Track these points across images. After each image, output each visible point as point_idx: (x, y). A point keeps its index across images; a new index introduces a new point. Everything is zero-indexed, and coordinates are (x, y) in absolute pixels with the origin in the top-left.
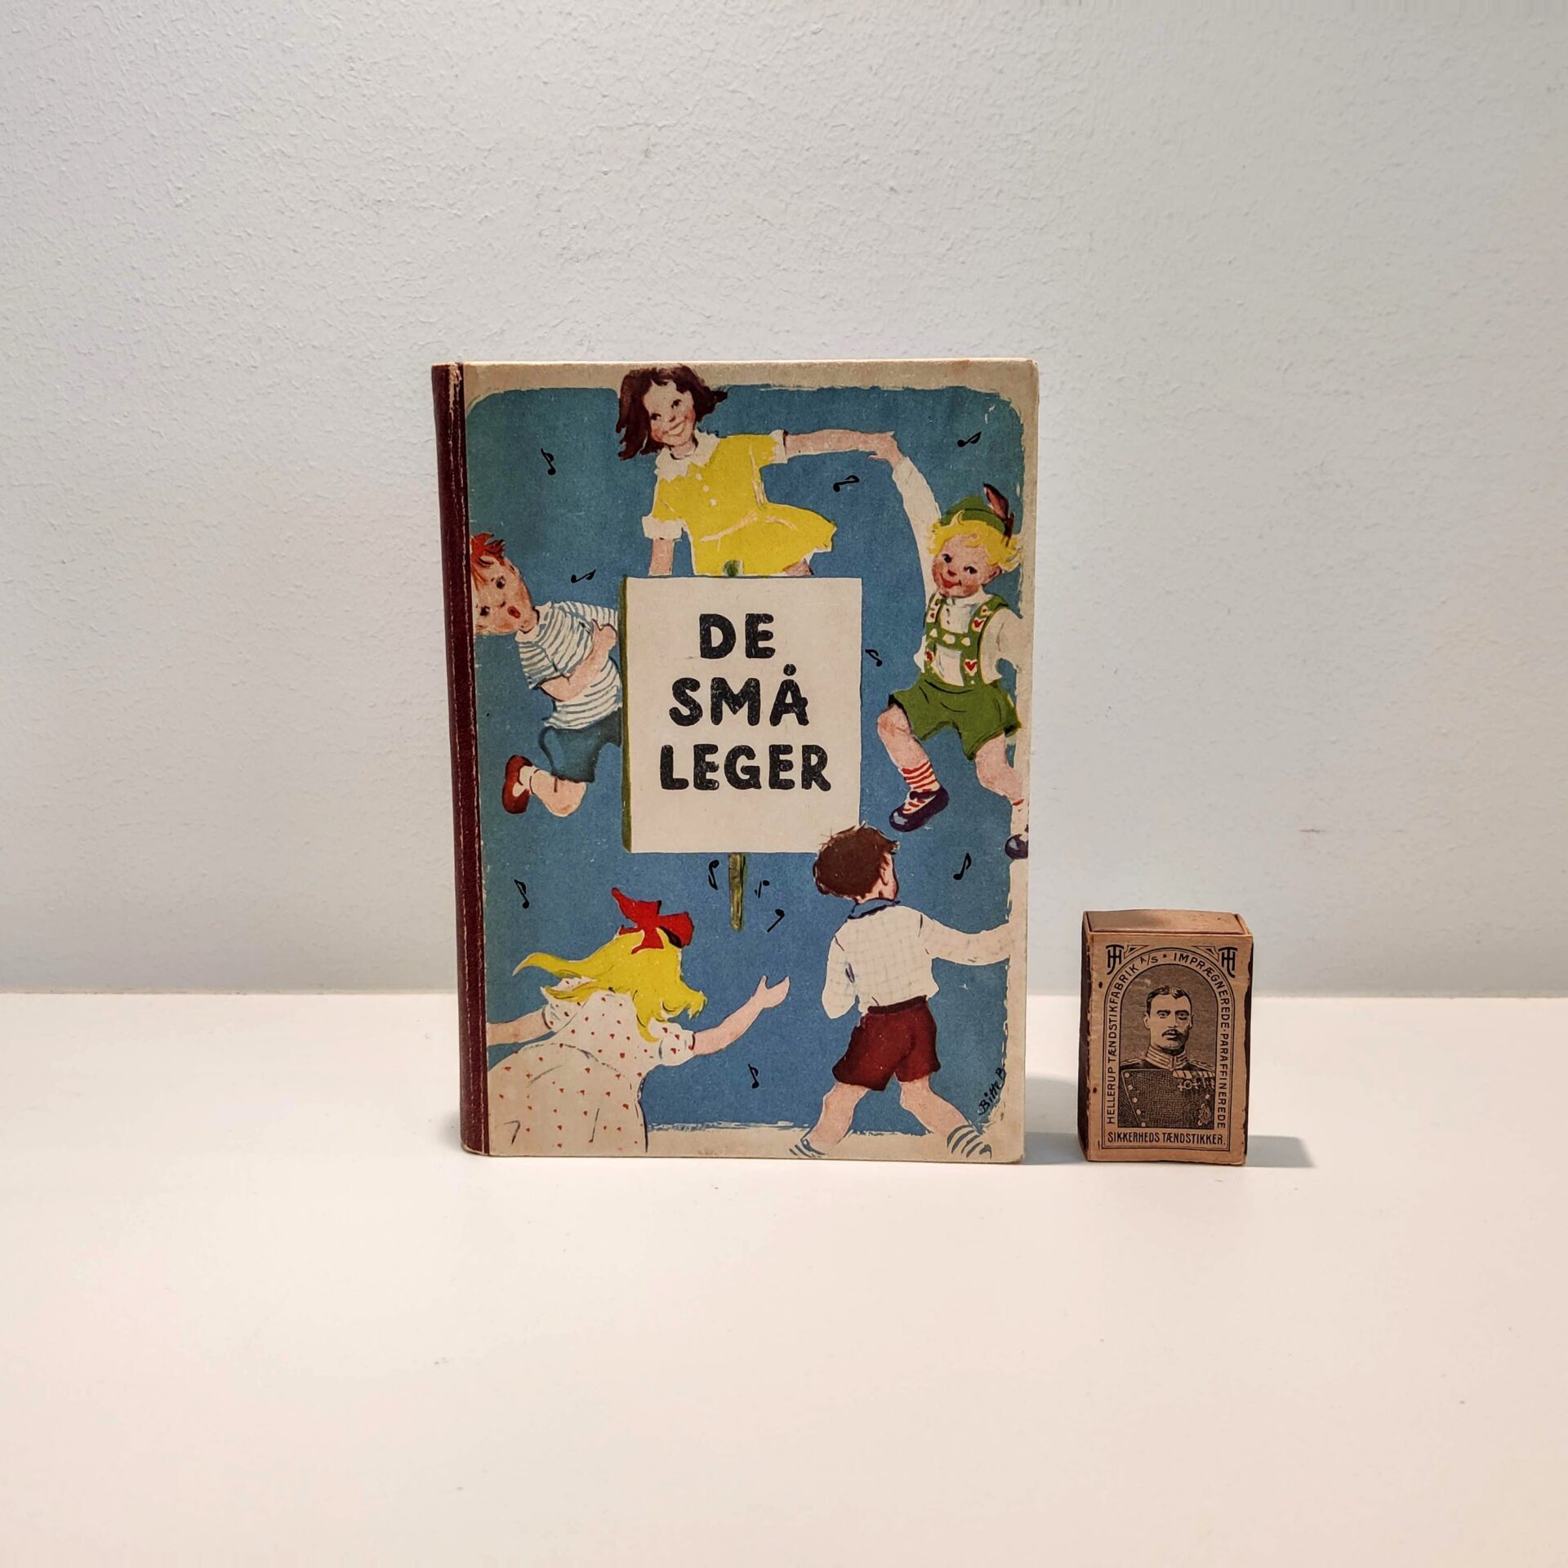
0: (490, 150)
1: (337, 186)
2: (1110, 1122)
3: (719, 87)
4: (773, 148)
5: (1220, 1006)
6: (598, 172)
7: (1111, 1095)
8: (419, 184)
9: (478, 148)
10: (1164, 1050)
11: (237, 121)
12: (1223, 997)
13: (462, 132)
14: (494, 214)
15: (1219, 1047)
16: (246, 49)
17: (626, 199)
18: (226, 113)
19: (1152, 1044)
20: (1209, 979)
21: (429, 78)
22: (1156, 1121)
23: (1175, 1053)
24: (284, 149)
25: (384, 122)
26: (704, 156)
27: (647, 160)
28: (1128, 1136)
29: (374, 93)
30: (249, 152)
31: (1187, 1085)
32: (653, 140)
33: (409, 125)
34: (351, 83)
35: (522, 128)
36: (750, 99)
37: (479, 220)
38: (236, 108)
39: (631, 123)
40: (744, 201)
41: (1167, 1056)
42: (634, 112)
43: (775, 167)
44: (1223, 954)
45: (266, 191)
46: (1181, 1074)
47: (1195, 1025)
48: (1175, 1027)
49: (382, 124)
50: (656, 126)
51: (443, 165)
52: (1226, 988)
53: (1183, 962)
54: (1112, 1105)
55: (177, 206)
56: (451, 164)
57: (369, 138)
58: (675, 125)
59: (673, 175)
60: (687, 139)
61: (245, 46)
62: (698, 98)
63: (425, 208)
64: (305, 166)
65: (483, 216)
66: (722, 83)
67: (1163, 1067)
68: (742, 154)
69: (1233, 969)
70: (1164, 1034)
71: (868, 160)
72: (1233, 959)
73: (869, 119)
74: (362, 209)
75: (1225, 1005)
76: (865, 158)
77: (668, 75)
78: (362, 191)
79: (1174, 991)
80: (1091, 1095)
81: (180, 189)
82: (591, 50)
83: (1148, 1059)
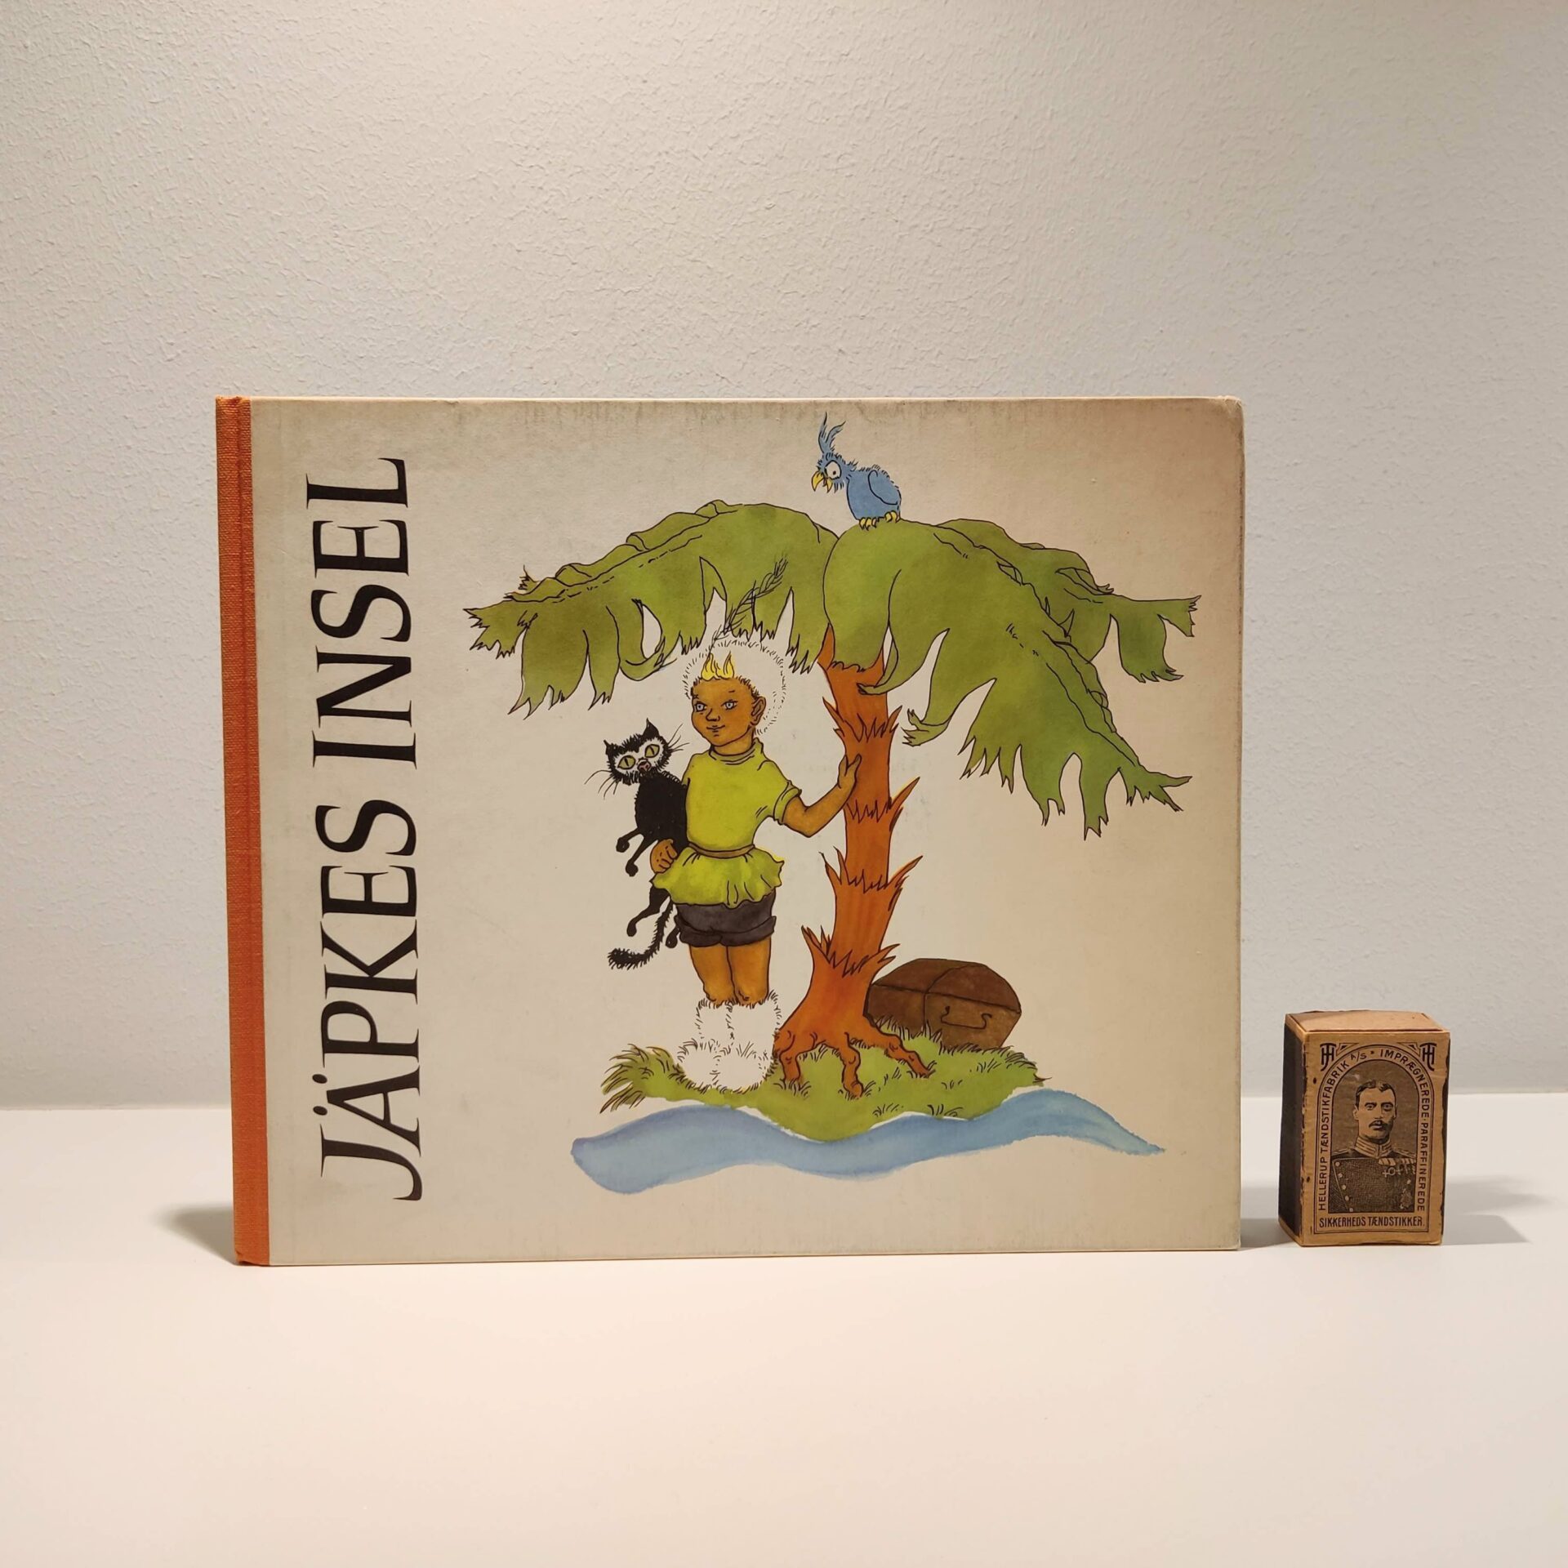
0: (466, 312)
1: (321, 343)
2: (1321, 1209)
3: (679, 256)
4: (731, 312)
5: (1421, 1097)
6: (568, 332)
7: (1323, 1183)
8: (399, 342)
9: (455, 310)
10: (1371, 1140)
11: (228, 282)
12: (1424, 1089)
13: (442, 296)
14: (470, 370)
15: (1420, 1135)
16: (237, 217)
17: (594, 358)
18: (217, 276)
19: (1360, 1134)
20: (1411, 1073)
21: (408, 245)
22: (1362, 1206)
23: (1381, 1142)
24: (270, 308)
25: (366, 284)
26: (667, 319)
27: (613, 322)
28: (1337, 1221)
29: (357, 258)
30: (239, 312)
31: (1391, 1172)
32: (619, 305)
33: (390, 288)
34: (334, 249)
35: (497, 292)
36: (709, 268)
37: (456, 375)
38: (226, 271)
39: (598, 289)
40: (703, 361)
41: (1374, 1145)
42: (601, 279)
43: (732, 330)
44: (1424, 1049)
45: (255, 347)
46: (1385, 1161)
47: (1398, 1115)
48: (1381, 1118)
49: (365, 287)
50: (622, 292)
51: (422, 326)
52: (1425, 1081)
53: (1388, 1058)
54: (1323, 1192)
55: (169, 360)
56: (430, 324)
57: (353, 300)
58: (640, 290)
59: (638, 336)
60: (650, 303)
61: (235, 214)
62: (661, 266)
63: (405, 365)
64: (292, 325)
65: (460, 372)
66: (683, 253)
67: (1370, 1155)
68: (702, 318)
69: (1433, 1063)
70: (1370, 1126)
71: (819, 324)
72: (1433, 1054)
73: (820, 287)
74: (344, 364)
75: (1425, 1097)
76: (815, 323)
77: (633, 245)
78: (346, 348)
79: (1380, 1085)
80: (1305, 1183)
81: (172, 344)
82: (561, 221)
83: (1356, 1149)
